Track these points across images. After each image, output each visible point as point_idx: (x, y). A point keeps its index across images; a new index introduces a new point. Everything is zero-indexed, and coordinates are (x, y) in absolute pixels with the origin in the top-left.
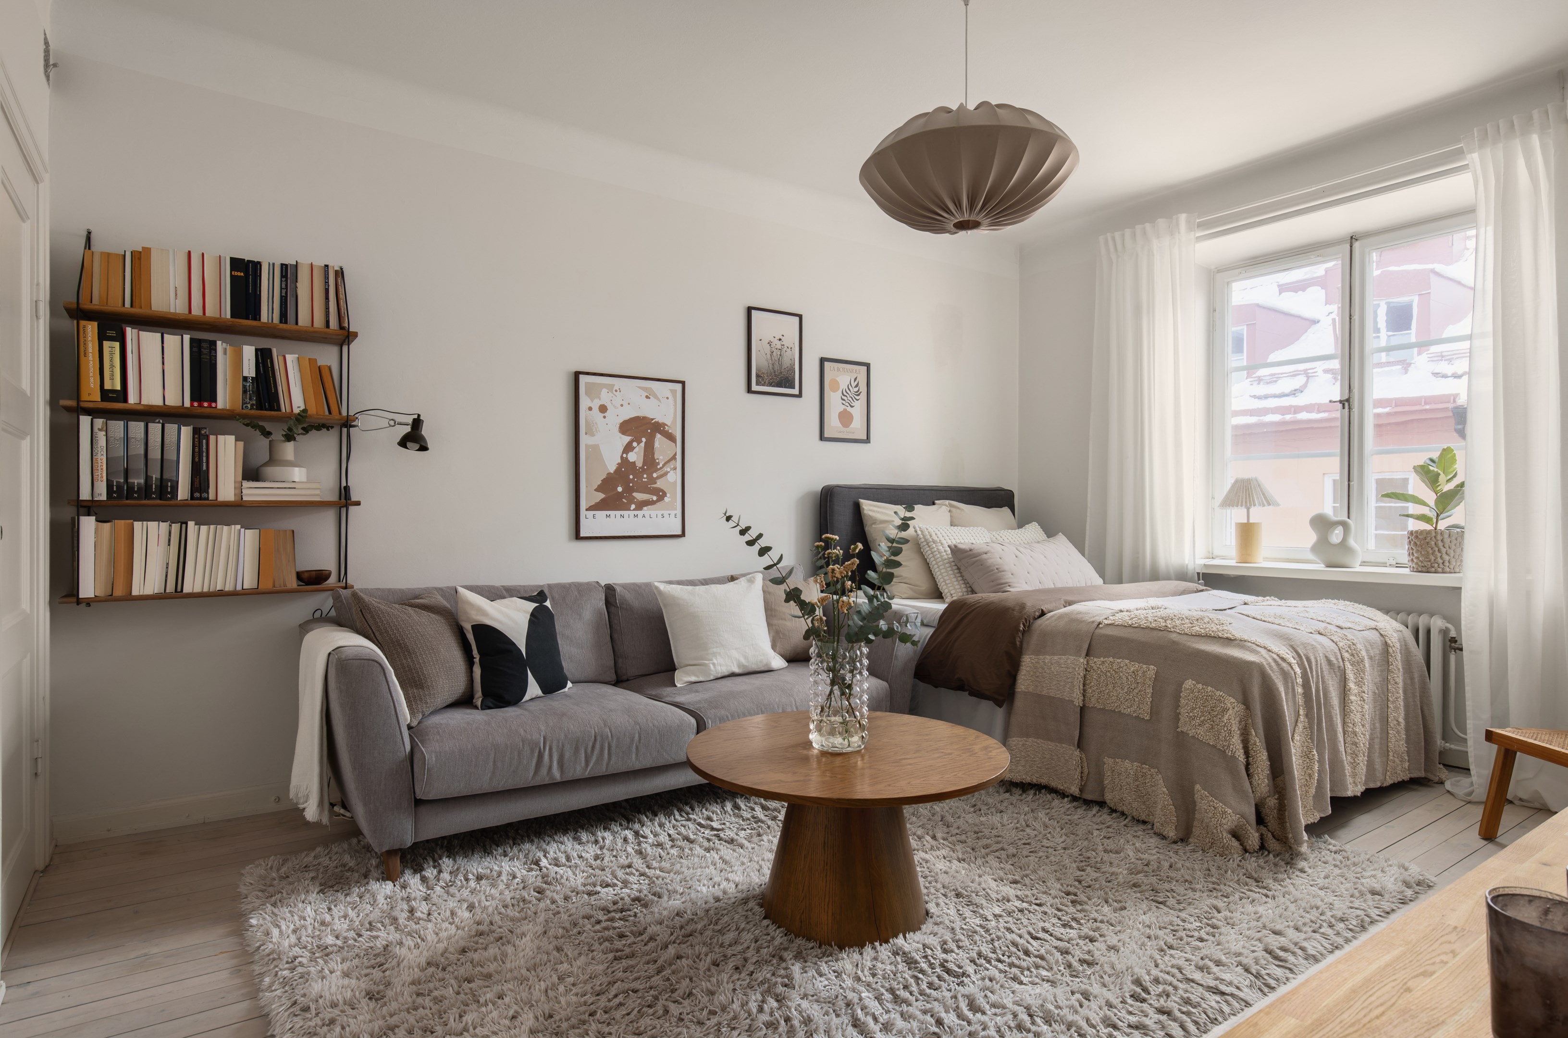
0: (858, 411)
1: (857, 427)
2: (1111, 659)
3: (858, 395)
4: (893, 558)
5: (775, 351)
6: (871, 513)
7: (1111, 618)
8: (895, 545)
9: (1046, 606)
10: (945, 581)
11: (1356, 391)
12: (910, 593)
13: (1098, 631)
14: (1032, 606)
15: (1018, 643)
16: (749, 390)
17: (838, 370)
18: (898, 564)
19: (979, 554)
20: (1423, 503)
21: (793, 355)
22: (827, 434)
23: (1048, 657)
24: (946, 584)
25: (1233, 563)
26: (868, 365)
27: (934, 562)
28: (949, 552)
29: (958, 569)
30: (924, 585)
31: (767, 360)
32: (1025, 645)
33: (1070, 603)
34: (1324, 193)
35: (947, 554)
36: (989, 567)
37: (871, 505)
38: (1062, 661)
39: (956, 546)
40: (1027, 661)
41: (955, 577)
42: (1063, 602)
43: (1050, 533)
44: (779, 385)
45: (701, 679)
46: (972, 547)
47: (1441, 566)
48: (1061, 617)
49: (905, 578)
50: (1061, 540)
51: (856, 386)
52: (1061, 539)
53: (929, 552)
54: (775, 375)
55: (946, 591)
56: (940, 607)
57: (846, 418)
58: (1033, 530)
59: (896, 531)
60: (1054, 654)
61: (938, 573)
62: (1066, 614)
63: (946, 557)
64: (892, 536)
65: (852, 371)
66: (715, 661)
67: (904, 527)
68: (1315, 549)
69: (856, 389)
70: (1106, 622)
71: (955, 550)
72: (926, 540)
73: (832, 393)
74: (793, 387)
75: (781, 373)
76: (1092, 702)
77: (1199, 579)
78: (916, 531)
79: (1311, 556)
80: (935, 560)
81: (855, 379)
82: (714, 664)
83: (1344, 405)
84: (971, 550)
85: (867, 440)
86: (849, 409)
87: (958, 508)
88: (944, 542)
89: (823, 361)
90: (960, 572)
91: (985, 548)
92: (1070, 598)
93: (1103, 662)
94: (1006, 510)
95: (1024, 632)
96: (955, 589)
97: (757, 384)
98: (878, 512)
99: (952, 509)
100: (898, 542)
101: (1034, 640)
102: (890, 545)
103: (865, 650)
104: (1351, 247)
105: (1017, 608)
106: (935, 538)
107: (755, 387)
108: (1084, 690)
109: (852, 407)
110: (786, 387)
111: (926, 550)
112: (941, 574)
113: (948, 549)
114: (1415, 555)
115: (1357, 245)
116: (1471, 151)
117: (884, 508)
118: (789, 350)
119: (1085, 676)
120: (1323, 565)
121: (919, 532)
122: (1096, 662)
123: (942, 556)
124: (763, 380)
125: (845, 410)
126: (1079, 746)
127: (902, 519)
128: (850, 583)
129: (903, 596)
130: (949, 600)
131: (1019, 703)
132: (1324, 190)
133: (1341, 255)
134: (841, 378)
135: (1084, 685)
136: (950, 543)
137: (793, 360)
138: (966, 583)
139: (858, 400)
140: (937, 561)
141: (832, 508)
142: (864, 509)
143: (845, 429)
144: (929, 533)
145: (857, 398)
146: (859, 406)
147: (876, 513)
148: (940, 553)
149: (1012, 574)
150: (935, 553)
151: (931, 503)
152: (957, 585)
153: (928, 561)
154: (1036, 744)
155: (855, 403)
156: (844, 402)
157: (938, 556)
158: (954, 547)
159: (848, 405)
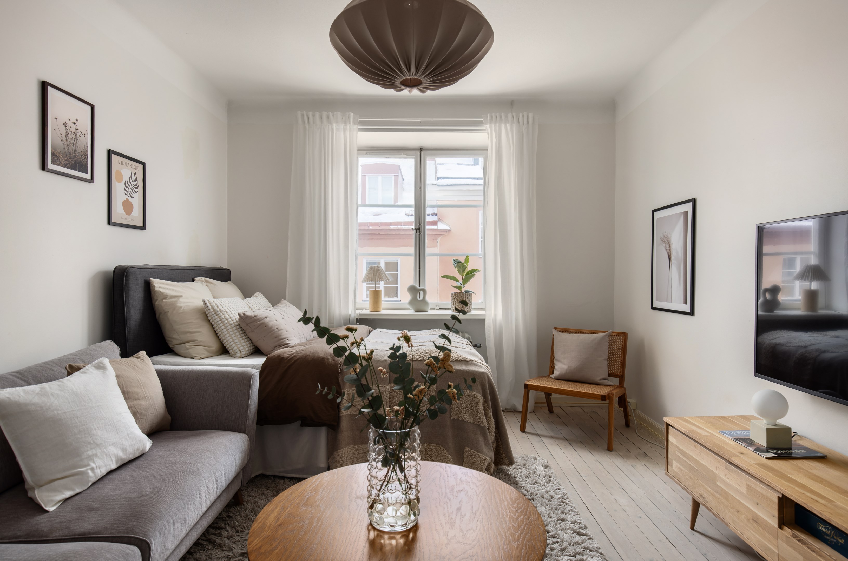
0: (136, 201)
1: (136, 215)
3: (137, 188)
5: (70, 133)
6: (161, 290)
10: (233, 341)
11: (422, 224)
12: (206, 354)
15: (340, 382)
16: (44, 167)
17: (122, 164)
19: (262, 319)
20: (457, 280)
21: (86, 141)
22: (114, 220)
24: (234, 343)
25: (367, 312)
26: (143, 164)
28: (237, 319)
29: (245, 332)
30: (214, 346)
31: (62, 140)
34: (420, 124)
35: (235, 321)
36: (271, 328)
37: (160, 283)
39: (244, 314)
41: (243, 337)
44: (73, 167)
45: (78, 491)
46: (256, 314)
47: (467, 309)
49: (201, 341)
51: (136, 180)
53: (219, 319)
54: (71, 158)
57: (128, 207)
61: (227, 335)
65: (132, 166)
66: (93, 465)
68: (411, 303)
69: (135, 183)
71: (243, 317)
72: (214, 310)
73: (117, 183)
74: (86, 173)
75: (75, 156)
77: (357, 322)
79: (408, 306)
80: (223, 326)
81: (135, 174)
82: (92, 469)
83: (416, 231)
84: (255, 316)
85: (143, 228)
86: (130, 199)
87: (212, 283)
88: (233, 311)
89: (110, 152)
90: (246, 334)
91: (264, 314)
94: (232, 283)
95: (341, 373)
96: (242, 346)
97: (53, 163)
98: (168, 289)
99: (208, 284)
104: (420, 153)
106: (221, 308)
107: (50, 166)
109: (132, 197)
110: (80, 171)
111: (214, 318)
112: (229, 335)
113: (236, 317)
114: (457, 304)
115: (422, 153)
116: (486, 124)
117: (171, 285)
118: (82, 136)
120: (413, 311)
121: (208, 305)
123: (229, 322)
124: (58, 159)
125: (127, 199)
129: (202, 357)
132: (421, 122)
133: (415, 156)
134: (124, 171)
136: (238, 312)
137: (86, 146)
138: (252, 341)
139: (136, 192)
140: (226, 325)
141: (127, 287)
142: (154, 287)
143: (127, 217)
144: (216, 304)
145: (136, 190)
146: (138, 197)
147: (164, 288)
148: (226, 319)
149: (287, 331)
150: (223, 320)
151: (192, 280)
152: (244, 344)
153: (215, 326)
154: (353, 449)
155: (135, 195)
156: (126, 193)
157: (226, 322)
158: (242, 315)
159: (129, 196)
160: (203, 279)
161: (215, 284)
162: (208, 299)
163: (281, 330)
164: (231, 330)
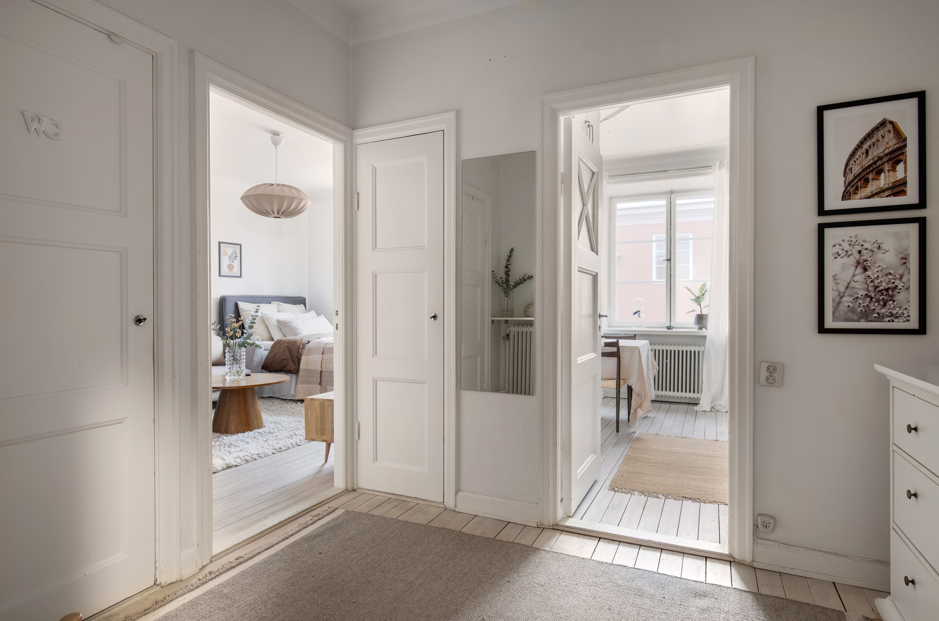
0: (236, 264)
1: (236, 271)
2: (329, 355)
3: (236, 257)
4: (253, 321)
7: (330, 342)
8: (254, 317)
9: (310, 339)
10: (274, 334)
13: (326, 346)
14: (305, 340)
15: (300, 352)
17: (227, 247)
18: (255, 323)
19: (288, 323)
22: (222, 274)
23: (310, 356)
24: (275, 335)
26: (240, 245)
27: (270, 326)
28: (276, 322)
29: (280, 329)
30: (266, 336)
32: (302, 353)
33: (318, 338)
35: (275, 323)
36: (292, 327)
37: (243, 304)
38: (315, 357)
39: (279, 320)
40: (303, 358)
41: (279, 332)
42: (317, 338)
43: (318, 315)
46: (285, 320)
48: (315, 343)
49: (258, 333)
50: (322, 318)
52: (322, 316)
53: (268, 322)
55: (275, 337)
56: (272, 343)
57: (231, 267)
58: (312, 313)
59: (254, 313)
60: (312, 355)
61: (272, 331)
62: (317, 342)
63: (275, 324)
64: (253, 315)
65: (233, 247)
67: (257, 312)
69: (235, 255)
70: (329, 343)
71: (279, 322)
72: (267, 318)
73: (224, 257)
76: (324, 370)
78: (262, 314)
80: (271, 325)
81: (235, 251)
85: (241, 276)
86: (232, 263)
87: (281, 305)
88: (274, 318)
89: (220, 243)
90: (281, 330)
91: (290, 321)
92: (319, 337)
93: (327, 356)
94: (302, 305)
95: (302, 349)
98: (246, 307)
99: (278, 305)
100: (255, 316)
101: (305, 351)
102: (252, 317)
103: (245, 350)
105: (300, 341)
106: (270, 317)
108: (321, 366)
109: (234, 263)
111: (267, 322)
112: (273, 331)
113: (276, 321)
119: (322, 361)
121: (264, 315)
122: (325, 356)
123: (273, 324)
125: (230, 264)
126: (320, 384)
127: (256, 310)
128: (239, 329)
130: (275, 341)
131: (301, 373)
134: (228, 250)
135: (321, 364)
136: (276, 319)
138: (283, 334)
139: (236, 260)
140: (271, 326)
141: (225, 305)
142: (239, 305)
143: (230, 272)
144: (268, 315)
145: (236, 259)
146: (237, 262)
147: (244, 306)
148: (272, 323)
149: (301, 330)
150: (270, 323)
151: (269, 303)
152: (279, 336)
153: (267, 326)
154: (306, 386)
155: (235, 261)
156: (230, 260)
157: (272, 324)
158: (278, 320)
159: (231, 261)
160: (276, 302)
161: (282, 305)
162: (264, 312)
163: (297, 329)
164: (273, 328)
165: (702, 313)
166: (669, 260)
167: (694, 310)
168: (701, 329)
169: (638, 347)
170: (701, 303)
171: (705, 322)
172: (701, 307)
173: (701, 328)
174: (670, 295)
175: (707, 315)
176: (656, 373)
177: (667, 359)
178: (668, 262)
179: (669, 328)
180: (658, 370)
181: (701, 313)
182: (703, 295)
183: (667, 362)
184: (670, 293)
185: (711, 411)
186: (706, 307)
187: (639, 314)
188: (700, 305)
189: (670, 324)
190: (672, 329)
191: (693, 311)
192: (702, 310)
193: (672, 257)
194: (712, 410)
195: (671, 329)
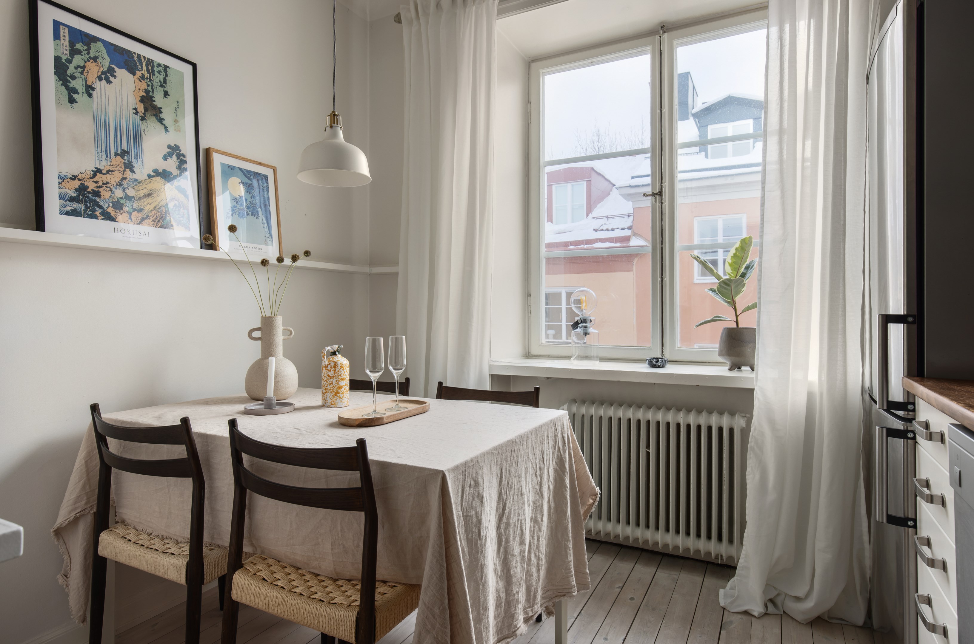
165: (740, 326)
166: (657, 194)
167: (719, 317)
168: (739, 368)
169: (443, 471)
170: (737, 299)
171: (747, 350)
172: (735, 309)
173: (736, 366)
174: (662, 281)
175: (752, 331)
176: (594, 509)
177: (648, 446)
178: (656, 199)
179: (654, 363)
180: (598, 499)
181: (735, 326)
182: (743, 275)
183: (648, 454)
184: (662, 275)
185: (766, 614)
186: (749, 308)
187: (586, 327)
188: (733, 305)
189: (662, 352)
190: (663, 367)
191: (716, 319)
192: (739, 318)
193: (666, 185)
194: (768, 612)
195: (659, 367)
